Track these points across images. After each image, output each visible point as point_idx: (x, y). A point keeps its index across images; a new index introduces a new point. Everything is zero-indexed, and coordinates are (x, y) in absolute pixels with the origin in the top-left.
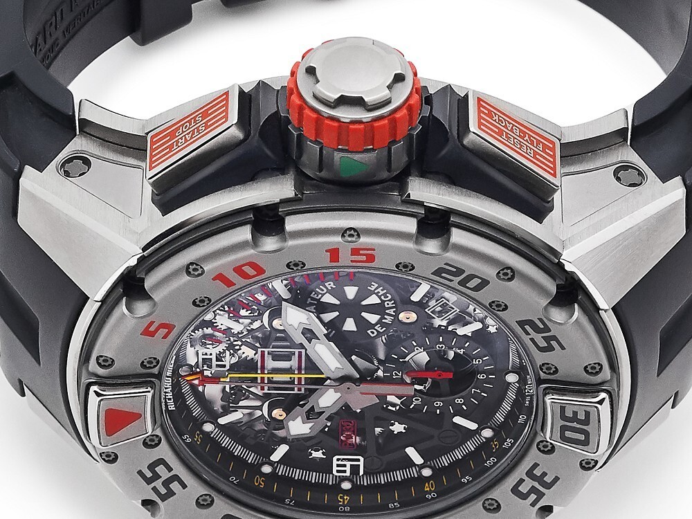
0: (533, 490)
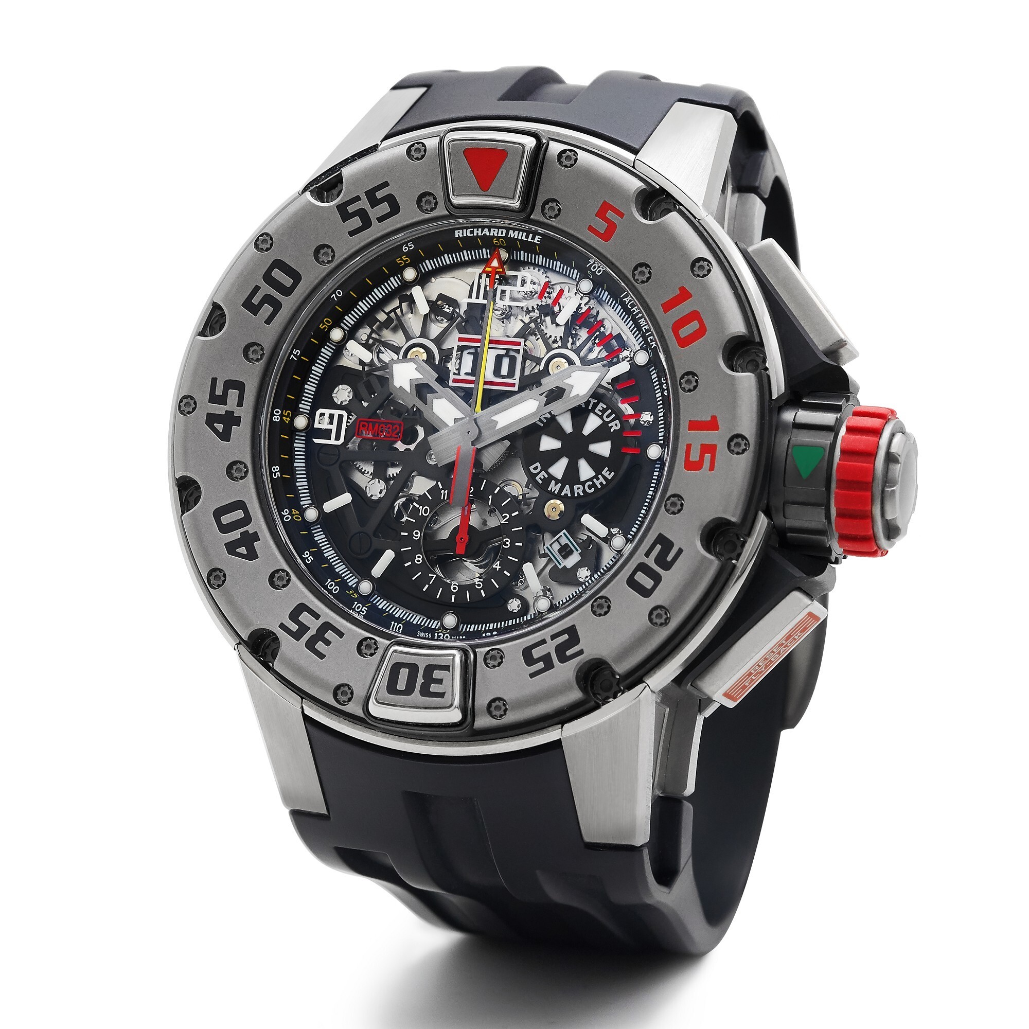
0: (303, 629)
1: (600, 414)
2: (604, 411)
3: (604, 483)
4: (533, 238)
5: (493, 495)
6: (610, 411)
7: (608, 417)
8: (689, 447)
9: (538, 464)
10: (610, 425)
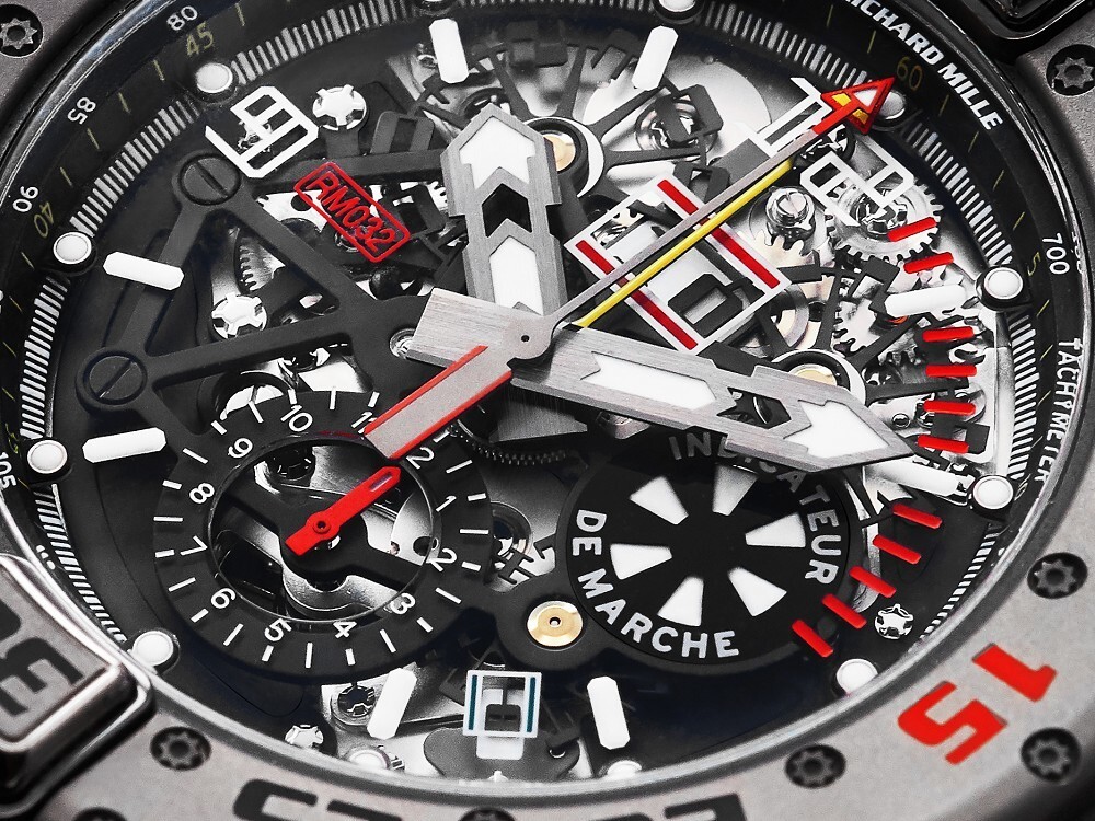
1: (814, 528)
2: (825, 529)
3: (702, 655)
4: (984, 112)
5: (461, 499)
6: (837, 538)
7: (823, 545)
8: (946, 688)
9: (602, 518)
10: (813, 563)
